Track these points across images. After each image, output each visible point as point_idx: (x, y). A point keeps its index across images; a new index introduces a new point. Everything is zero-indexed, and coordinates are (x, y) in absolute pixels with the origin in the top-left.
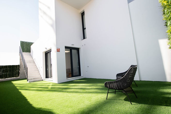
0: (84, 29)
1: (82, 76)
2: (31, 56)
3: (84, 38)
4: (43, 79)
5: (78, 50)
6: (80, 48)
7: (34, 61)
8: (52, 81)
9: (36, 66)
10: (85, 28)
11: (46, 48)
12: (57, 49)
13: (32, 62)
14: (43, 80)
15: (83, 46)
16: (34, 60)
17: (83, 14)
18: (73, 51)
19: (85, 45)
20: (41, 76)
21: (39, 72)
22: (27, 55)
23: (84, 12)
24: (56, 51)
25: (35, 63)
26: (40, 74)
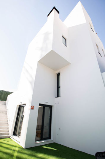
0: (58, 87)
1: (52, 141)
2: (6, 106)
3: (58, 96)
4: (10, 135)
5: (51, 107)
6: (53, 106)
7: (6, 112)
8: (19, 142)
9: (6, 118)
10: (60, 87)
11: (21, 103)
12: (31, 107)
13: (5, 112)
14: (9, 138)
15: (56, 104)
16: (7, 110)
17: (59, 75)
18: (46, 108)
19: (58, 103)
20: (8, 131)
21: (8, 126)
22: (2, 104)
23: (60, 73)
24: (30, 108)
25: (8, 114)
26: (8, 128)
